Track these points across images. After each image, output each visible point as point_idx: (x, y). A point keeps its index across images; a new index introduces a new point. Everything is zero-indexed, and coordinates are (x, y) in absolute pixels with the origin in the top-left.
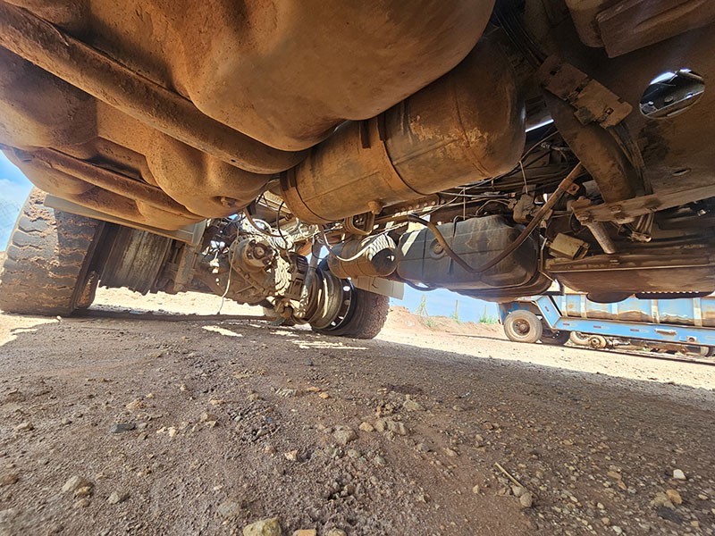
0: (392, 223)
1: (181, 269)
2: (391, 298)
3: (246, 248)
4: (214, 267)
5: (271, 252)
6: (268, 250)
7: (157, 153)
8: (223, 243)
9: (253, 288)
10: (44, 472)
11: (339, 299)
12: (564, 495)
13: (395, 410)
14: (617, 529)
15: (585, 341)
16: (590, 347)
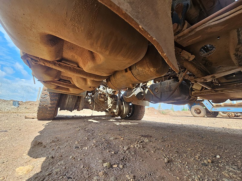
0: (142, 83)
1: (81, 104)
2: (145, 106)
3: (98, 96)
4: (90, 102)
5: (106, 96)
6: (105, 95)
7: (75, 78)
8: (91, 94)
9: (101, 107)
10: (65, 155)
11: (128, 108)
12: (178, 161)
13: (141, 142)
14: (187, 167)
15: (225, 115)
16: (228, 117)
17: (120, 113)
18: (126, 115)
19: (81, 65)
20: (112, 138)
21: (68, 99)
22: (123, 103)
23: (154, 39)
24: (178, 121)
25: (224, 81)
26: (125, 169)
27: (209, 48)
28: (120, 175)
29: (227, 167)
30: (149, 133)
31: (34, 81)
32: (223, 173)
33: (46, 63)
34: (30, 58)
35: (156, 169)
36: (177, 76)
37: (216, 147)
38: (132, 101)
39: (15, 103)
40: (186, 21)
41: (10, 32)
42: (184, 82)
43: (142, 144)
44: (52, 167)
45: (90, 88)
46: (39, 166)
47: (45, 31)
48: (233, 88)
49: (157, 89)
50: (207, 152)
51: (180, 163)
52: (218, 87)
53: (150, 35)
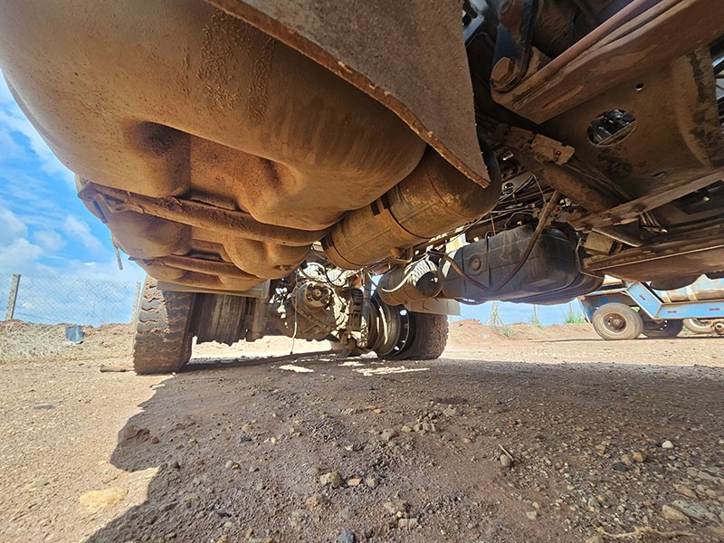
1: (256, 320)
2: (448, 316)
3: (306, 293)
4: (282, 313)
5: (327, 292)
6: (324, 290)
7: (232, 244)
8: (285, 290)
9: (316, 326)
10: (213, 460)
11: (397, 324)
12: (542, 460)
13: (435, 417)
14: (567, 475)
15: (707, 328)
16: (715, 335)
17: (374, 340)
18: (392, 346)
19: (244, 203)
20: (349, 411)
21: (217, 309)
22: (381, 309)
23: (386, 93)
24: (554, 355)
25: (679, 217)
26: (383, 489)
27: (621, 122)
28: (368, 503)
29: (691, 472)
30: (458, 390)
31: (120, 260)
32: (676, 486)
33: (147, 207)
34: (101, 193)
35: (471, 484)
36: (535, 216)
37: (665, 419)
38: (406, 303)
39: (71, 331)
40: (534, 49)
41: (45, 127)
42: (557, 231)
43: (435, 421)
44: (177, 492)
45: (277, 271)
46: (141, 489)
47: (135, 114)
48: (710, 237)
49: (476, 260)
50: (635, 434)
51: (547, 465)
52: (662, 238)
53: (373, 85)
